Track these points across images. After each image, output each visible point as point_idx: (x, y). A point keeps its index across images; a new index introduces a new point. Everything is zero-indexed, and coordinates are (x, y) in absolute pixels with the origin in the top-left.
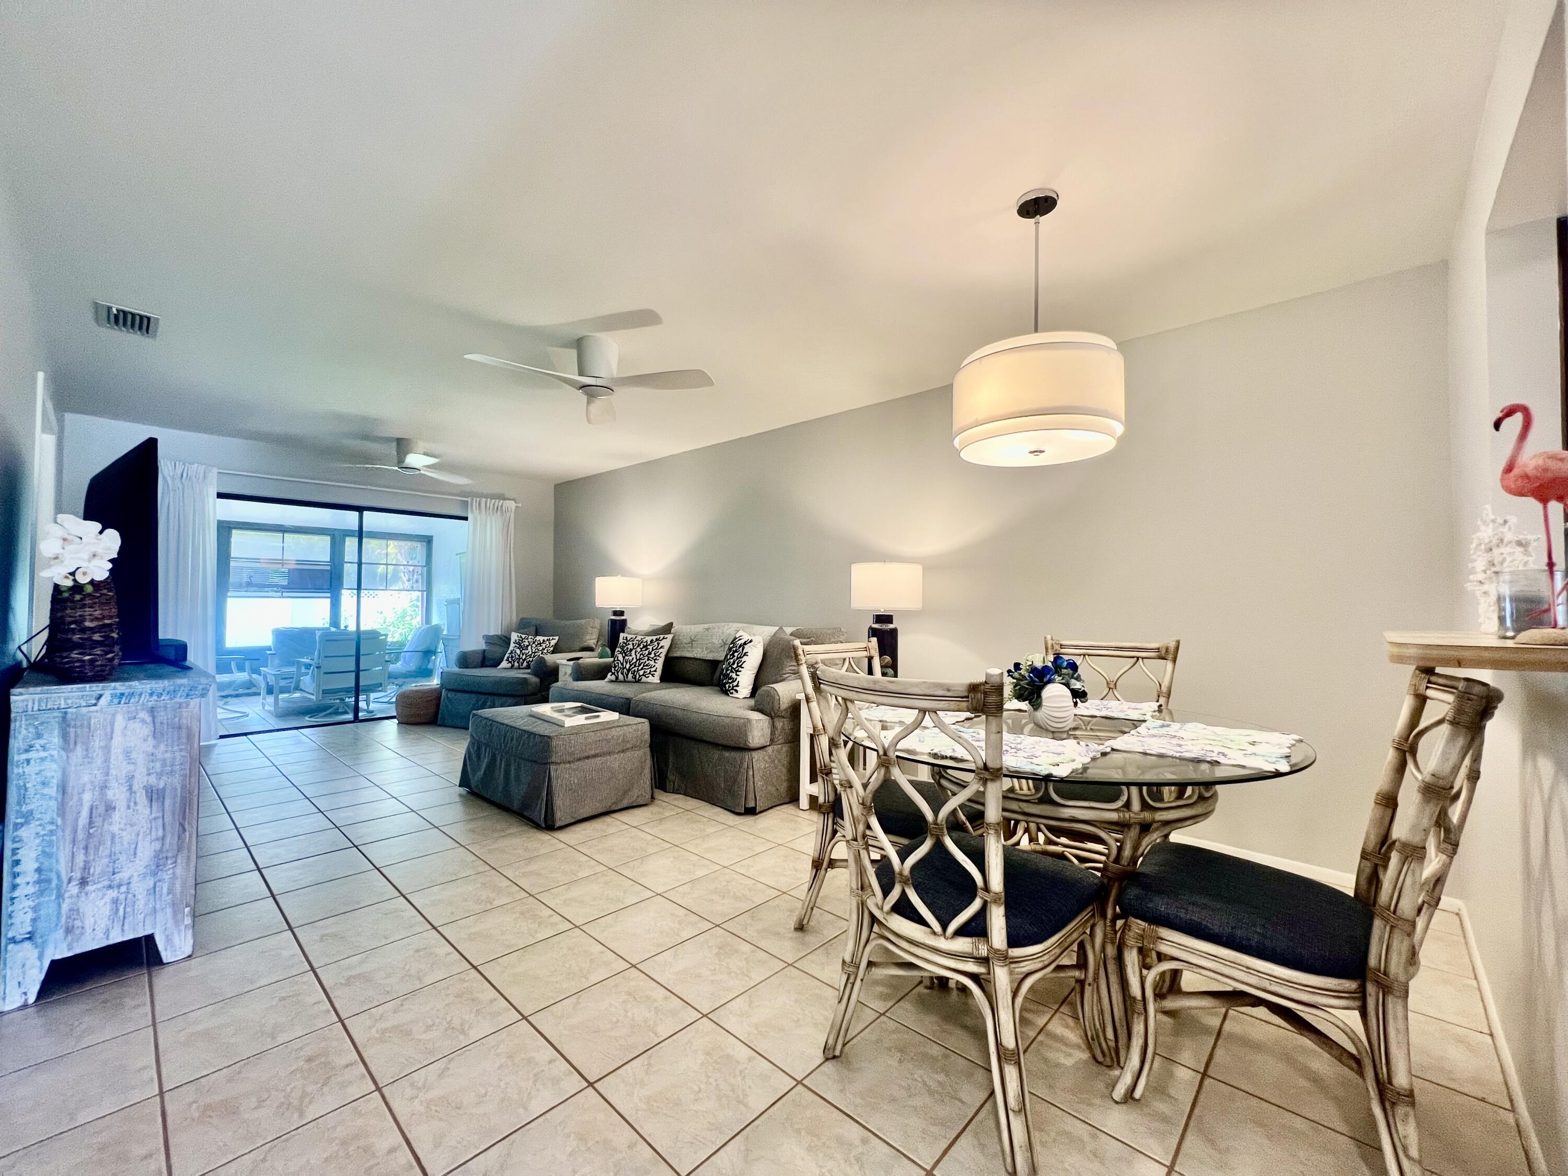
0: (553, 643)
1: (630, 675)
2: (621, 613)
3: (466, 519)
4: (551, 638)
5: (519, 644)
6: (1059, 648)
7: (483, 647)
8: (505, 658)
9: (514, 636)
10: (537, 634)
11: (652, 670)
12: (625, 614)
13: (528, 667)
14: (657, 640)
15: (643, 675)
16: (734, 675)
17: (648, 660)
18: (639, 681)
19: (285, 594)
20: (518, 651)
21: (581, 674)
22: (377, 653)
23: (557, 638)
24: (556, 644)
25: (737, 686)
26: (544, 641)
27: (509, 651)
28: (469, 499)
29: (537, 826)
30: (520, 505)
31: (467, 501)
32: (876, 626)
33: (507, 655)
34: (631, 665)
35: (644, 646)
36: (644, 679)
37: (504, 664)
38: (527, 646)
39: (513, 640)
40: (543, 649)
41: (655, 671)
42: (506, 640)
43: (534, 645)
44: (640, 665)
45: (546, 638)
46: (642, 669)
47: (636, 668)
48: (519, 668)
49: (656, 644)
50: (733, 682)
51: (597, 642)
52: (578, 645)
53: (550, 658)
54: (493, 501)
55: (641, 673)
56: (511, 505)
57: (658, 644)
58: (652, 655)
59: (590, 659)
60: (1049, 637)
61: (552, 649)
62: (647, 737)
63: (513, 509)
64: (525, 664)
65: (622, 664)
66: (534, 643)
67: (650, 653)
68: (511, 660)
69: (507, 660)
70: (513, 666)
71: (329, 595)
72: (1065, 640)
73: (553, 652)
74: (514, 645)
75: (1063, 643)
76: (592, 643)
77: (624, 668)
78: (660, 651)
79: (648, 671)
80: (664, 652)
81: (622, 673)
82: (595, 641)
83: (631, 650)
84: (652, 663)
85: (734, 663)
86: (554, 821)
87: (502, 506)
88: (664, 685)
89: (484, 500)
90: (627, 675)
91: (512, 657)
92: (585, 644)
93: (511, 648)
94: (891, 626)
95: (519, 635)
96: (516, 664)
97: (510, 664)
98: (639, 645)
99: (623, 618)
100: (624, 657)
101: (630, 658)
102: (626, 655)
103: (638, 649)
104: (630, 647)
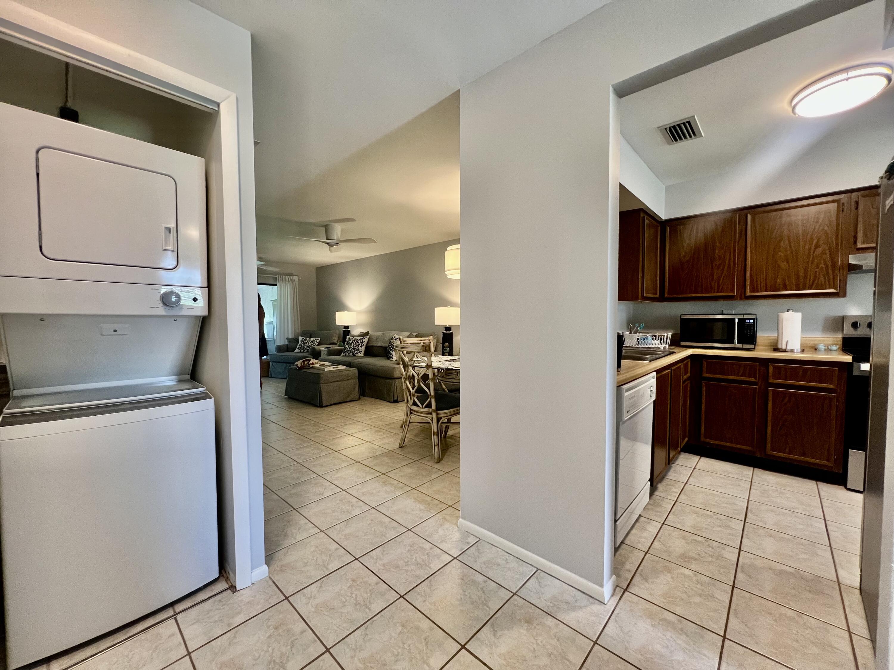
0: (318, 341)
1: (351, 353)
2: (348, 327)
3: (276, 285)
4: (317, 339)
5: (303, 342)
7: (287, 343)
8: (297, 348)
9: (301, 338)
10: (311, 337)
11: (360, 351)
12: (349, 328)
13: (308, 351)
14: (362, 339)
15: (357, 353)
16: (391, 352)
18: (355, 356)
20: (303, 345)
21: (331, 353)
23: (320, 339)
24: (319, 341)
27: (299, 345)
28: (277, 276)
30: (300, 278)
31: (276, 277)
32: (445, 332)
33: (298, 347)
34: (351, 349)
35: (357, 341)
36: (357, 355)
37: (297, 350)
38: (307, 342)
39: (300, 340)
40: (314, 344)
41: (362, 351)
42: (297, 340)
44: (355, 349)
45: (315, 339)
47: (354, 351)
48: (303, 352)
49: (362, 340)
51: (338, 340)
52: (328, 342)
53: (317, 347)
54: (288, 277)
55: (356, 352)
56: (296, 278)
57: (363, 340)
58: (360, 345)
59: (333, 347)
61: (317, 344)
62: (357, 376)
63: (297, 280)
64: (306, 350)
65: (348, 349)
66: (309, 341)
68: (300, 349)
69: (298, 348)
70: (301, 351)
73: (318, 345)
74: (301, 342)
76: (335, 341)
77: (348, 350)
78: (364, 343)
79: (359, 352)
80: (365, 344)
81: (348, 353)
83: (351, 343)
84: (360, 348)
85: (391, 347)
87: (292, 279)
88: (365, 357)
89: (284, 277)
90: (350, 353)
91: (300, 347)
92: (332, 342)
93: (299, 343)
94: (451, 332)
95: (303, 338)
96: (302, 351)
97: (299, 351)
98: (355, 341)
99: (349, 329)
100: (348, 346)
101: (351, 346)
102: (349, 345)
103: (354, 343)
104: (351, 342)
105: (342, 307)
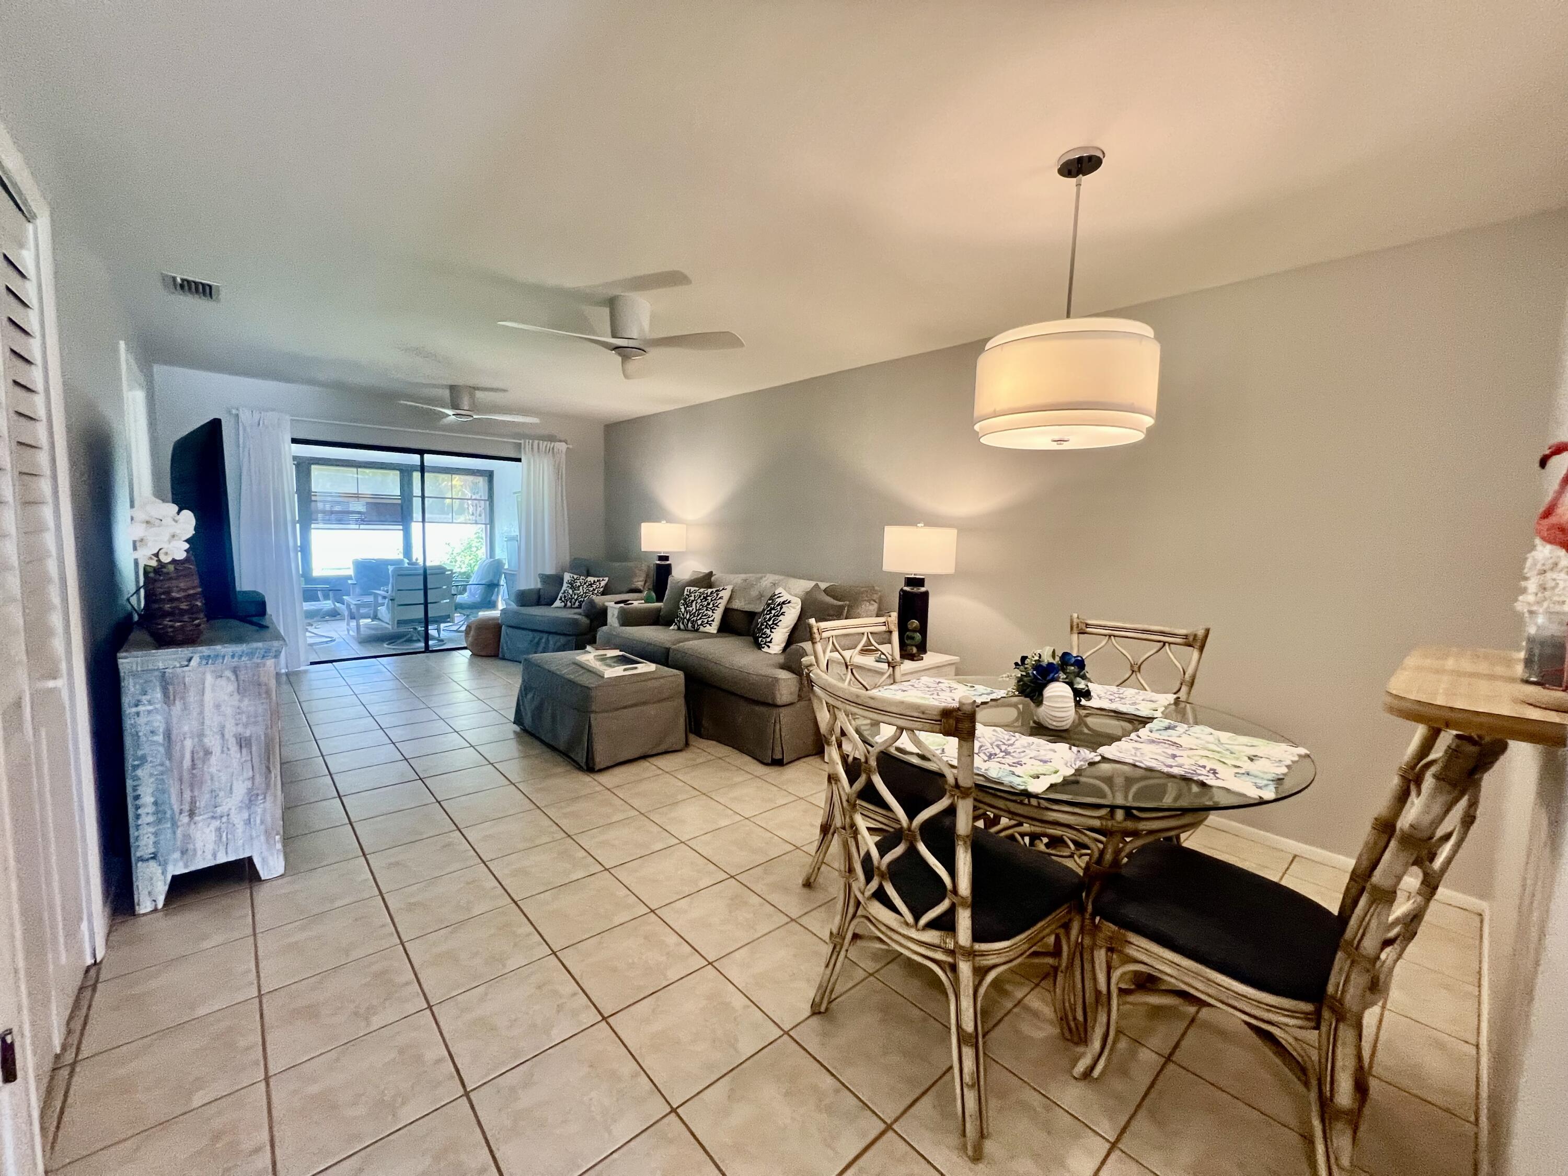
0: (603, 583)
1: (690, 625)
2: (666, 558)
3: (519, 460)
4: (601, 579)
5: (571, 584)
6: (1084, 628)
7: (539, 586)
8: (559, 598)
9: (567, 577)
10: (588, 575)
11: (710, 619)
12: (669, 559)
13: (580, 607)
14: (716, 591)
15: (701, 625)
16: (768, 631)
17: (707, 610)
18: (697, 630)
19: (362, 527)
20: (570, 591)
21: (629, 619)
22: (444, 587)
23: (607, 579)
24: (606, 585)
25: (770, 642)
26: (594, 581)
27: (562, 591)
28: (522, 441)
29: (580, 768)
30: (571, 447)
31: (521, 443)
32: (907, 589)
33: (560, 595)
34: (690, 616)
35: (704, 598)
36: (702, 629)
37: (558, 603)
38: (579, 586)
39: (565, 581)
40: (594, 590)
41: (713, 621)
42: (559, 580)
43: (585, 586)
44: (698, 615)
45: (596, 579)
46: (700, 619)
47: (695, 618)
48: (571, 607)
49: (715, 595)
50: (767, 637)
51: (645, 584)
52: (625, 589)
53: (599, 600)
54: (545, 443)
55: (699, 622)
56: (562, 447)
57: (717, 595)
58: (711, 606)
59: (637, 604)
60: (1075, 615)
61: (602, 589)
62: (682, 688)
63: (564, 451)
64: (577, 604)
65: (683, 615)
66: (585, 583)
67: (709, 604)
68: (565, 600)
69: (561, 599)
70: (566, 605)
71: (401, 527)
72: (1090, 619)
73: (603, 594)
74: (567, 585)
75: (1089, 622)
76: (640, 585)
77: (685, 618)
78: (719, 602)
79: (706, 621)
80: (722, 604)
81: (683, 623)
82: (642, 583)
83: (693, 601)
84: (710, 613)
85: (770, 620)
86: (594, 764)
87: (553, 448)
88: (720, 634)
89: (536, 442)
90: (687, 625)
91: (565, 597)
92: (633, 586)
93: (564, 588)
94: (923, 589)
95: (572, 575)
96: (569, 604)
97: (563, 604)
98: (700, 596)
99: (668, 562)
100: (685, 608)
101: (691, 609)
102: (688, 606)
103: (699, 601)
104: (692, 598)
105: (655, 513)
